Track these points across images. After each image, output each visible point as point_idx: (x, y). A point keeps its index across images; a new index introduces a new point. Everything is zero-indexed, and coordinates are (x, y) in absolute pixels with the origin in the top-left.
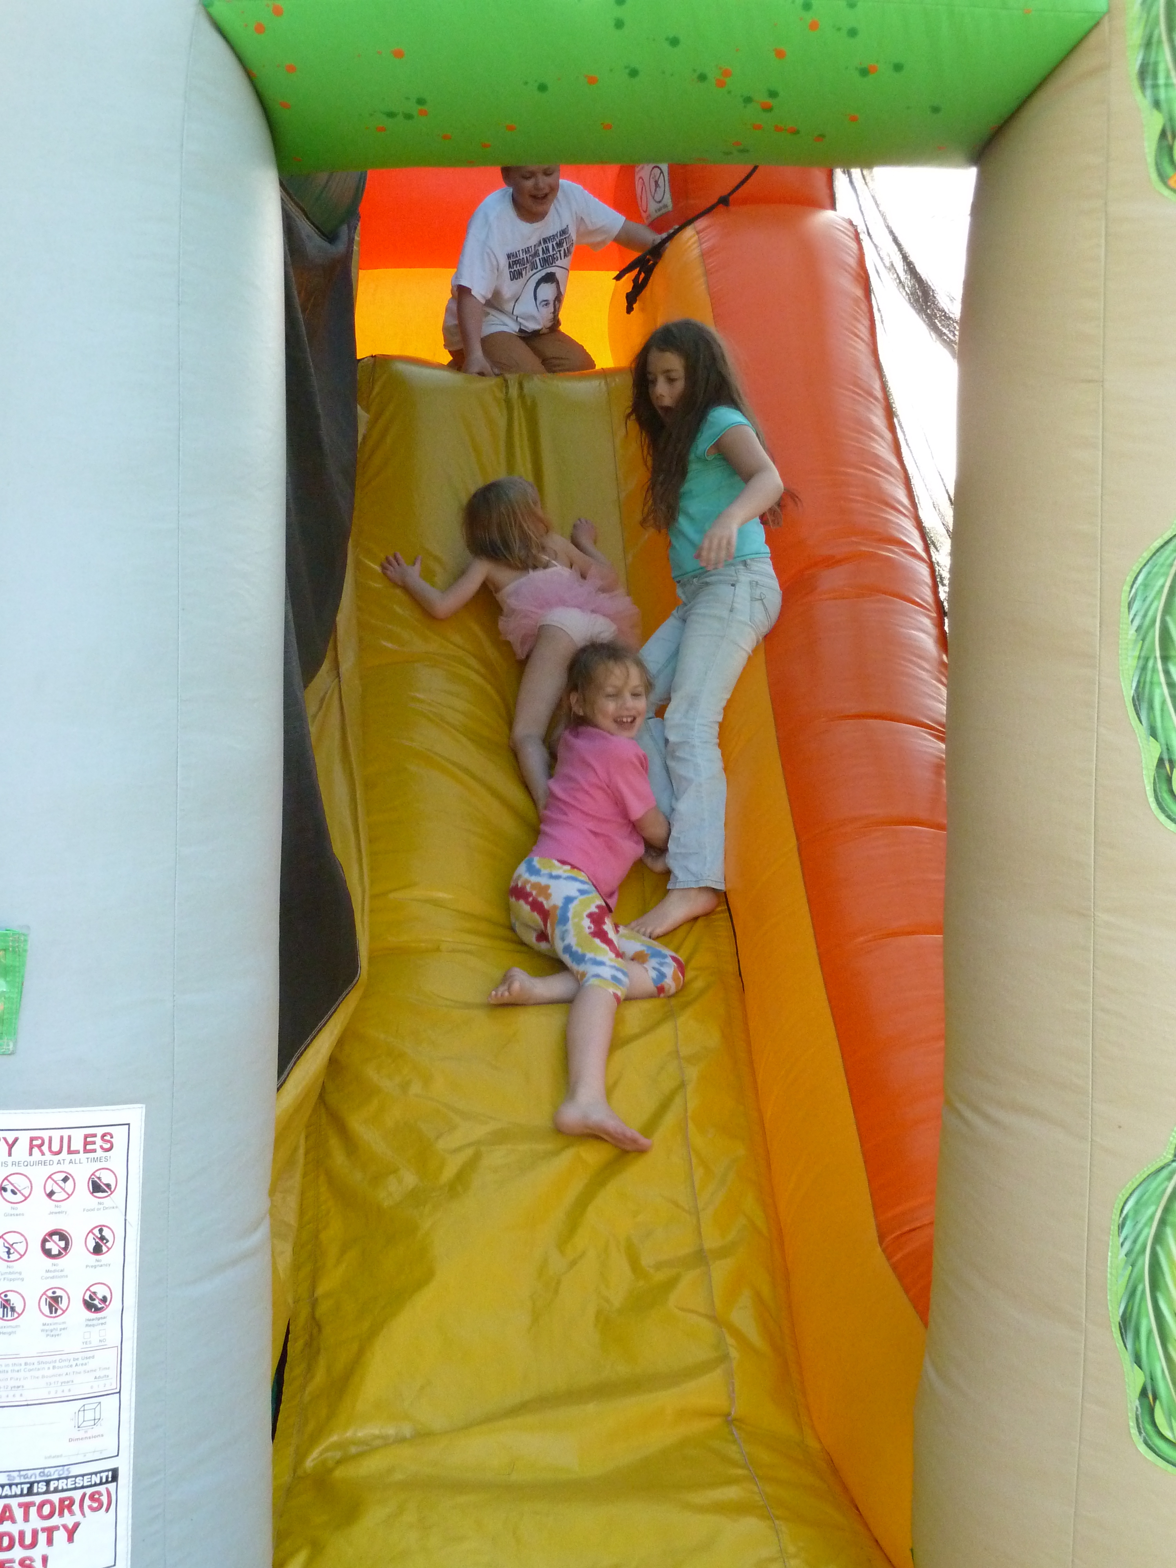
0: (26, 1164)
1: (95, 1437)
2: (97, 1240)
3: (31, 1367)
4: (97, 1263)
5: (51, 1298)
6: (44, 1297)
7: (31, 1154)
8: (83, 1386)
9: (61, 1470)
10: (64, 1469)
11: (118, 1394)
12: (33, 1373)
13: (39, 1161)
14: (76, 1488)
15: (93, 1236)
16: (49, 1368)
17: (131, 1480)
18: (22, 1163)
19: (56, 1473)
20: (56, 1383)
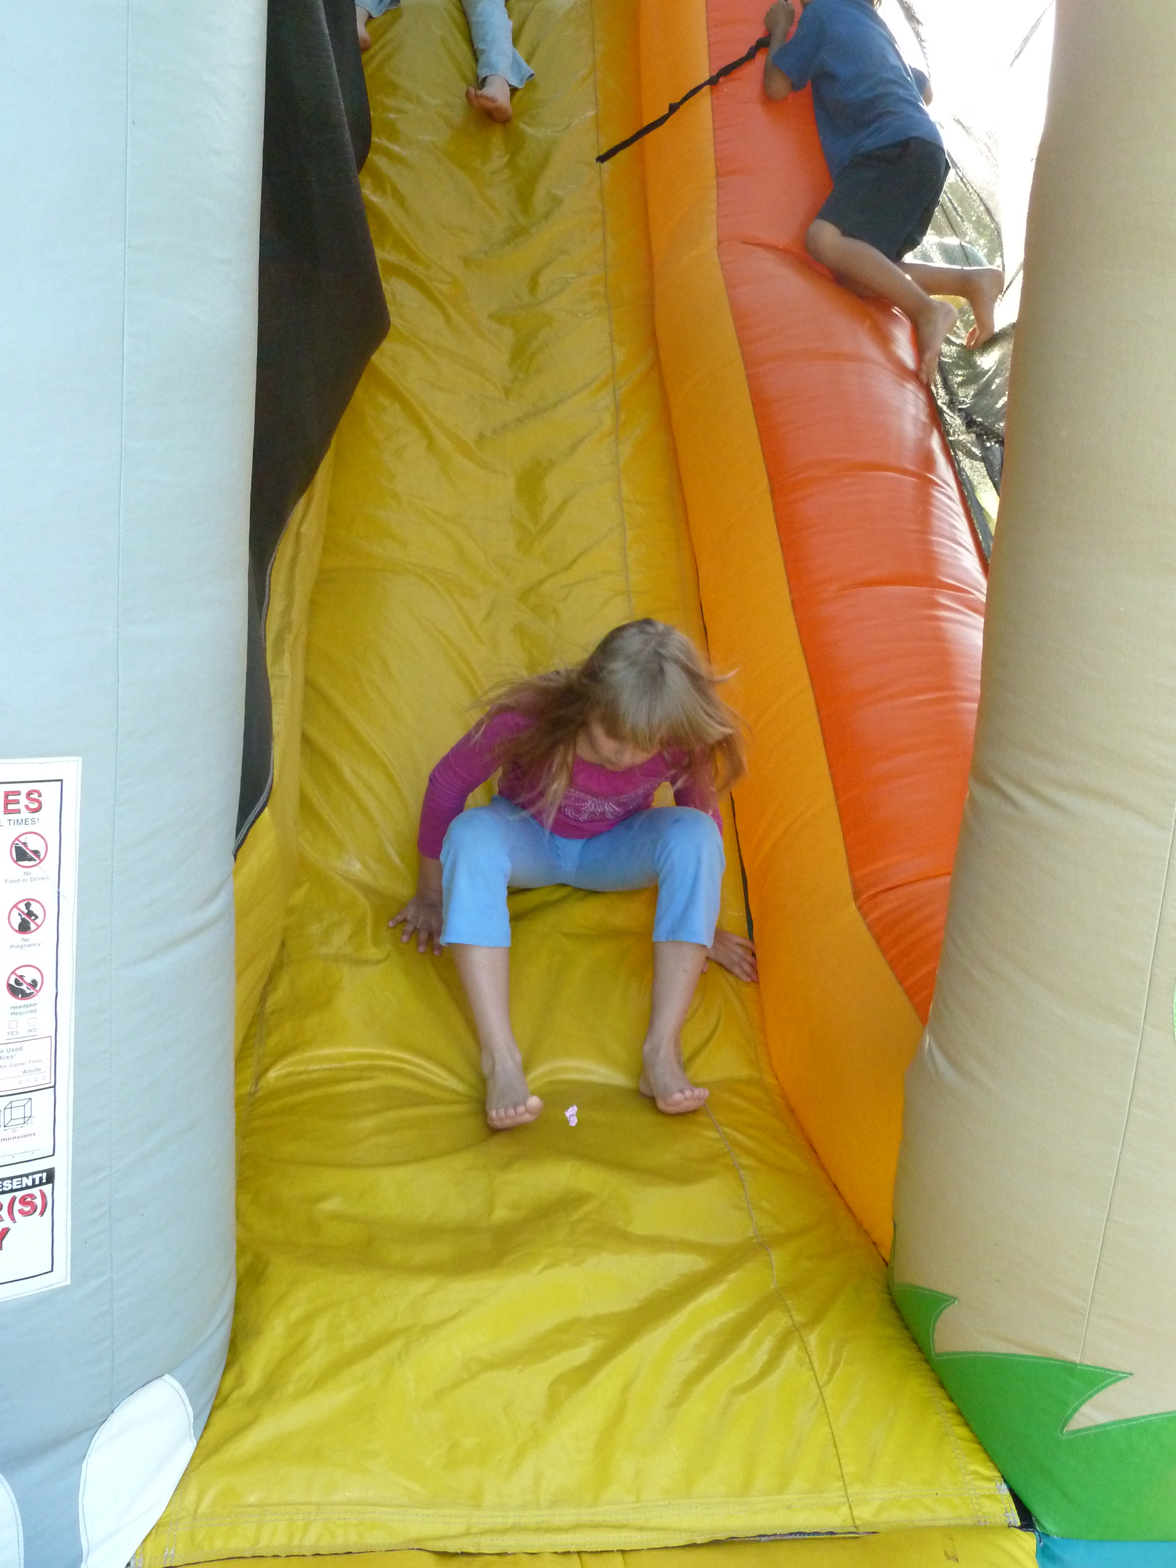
1: (25, 1136)
2: (23, 916)
4: (24, 943)
8: (10, 1080)
11: (53, 1089)
15: (18, 911)
17: (69, 1181)
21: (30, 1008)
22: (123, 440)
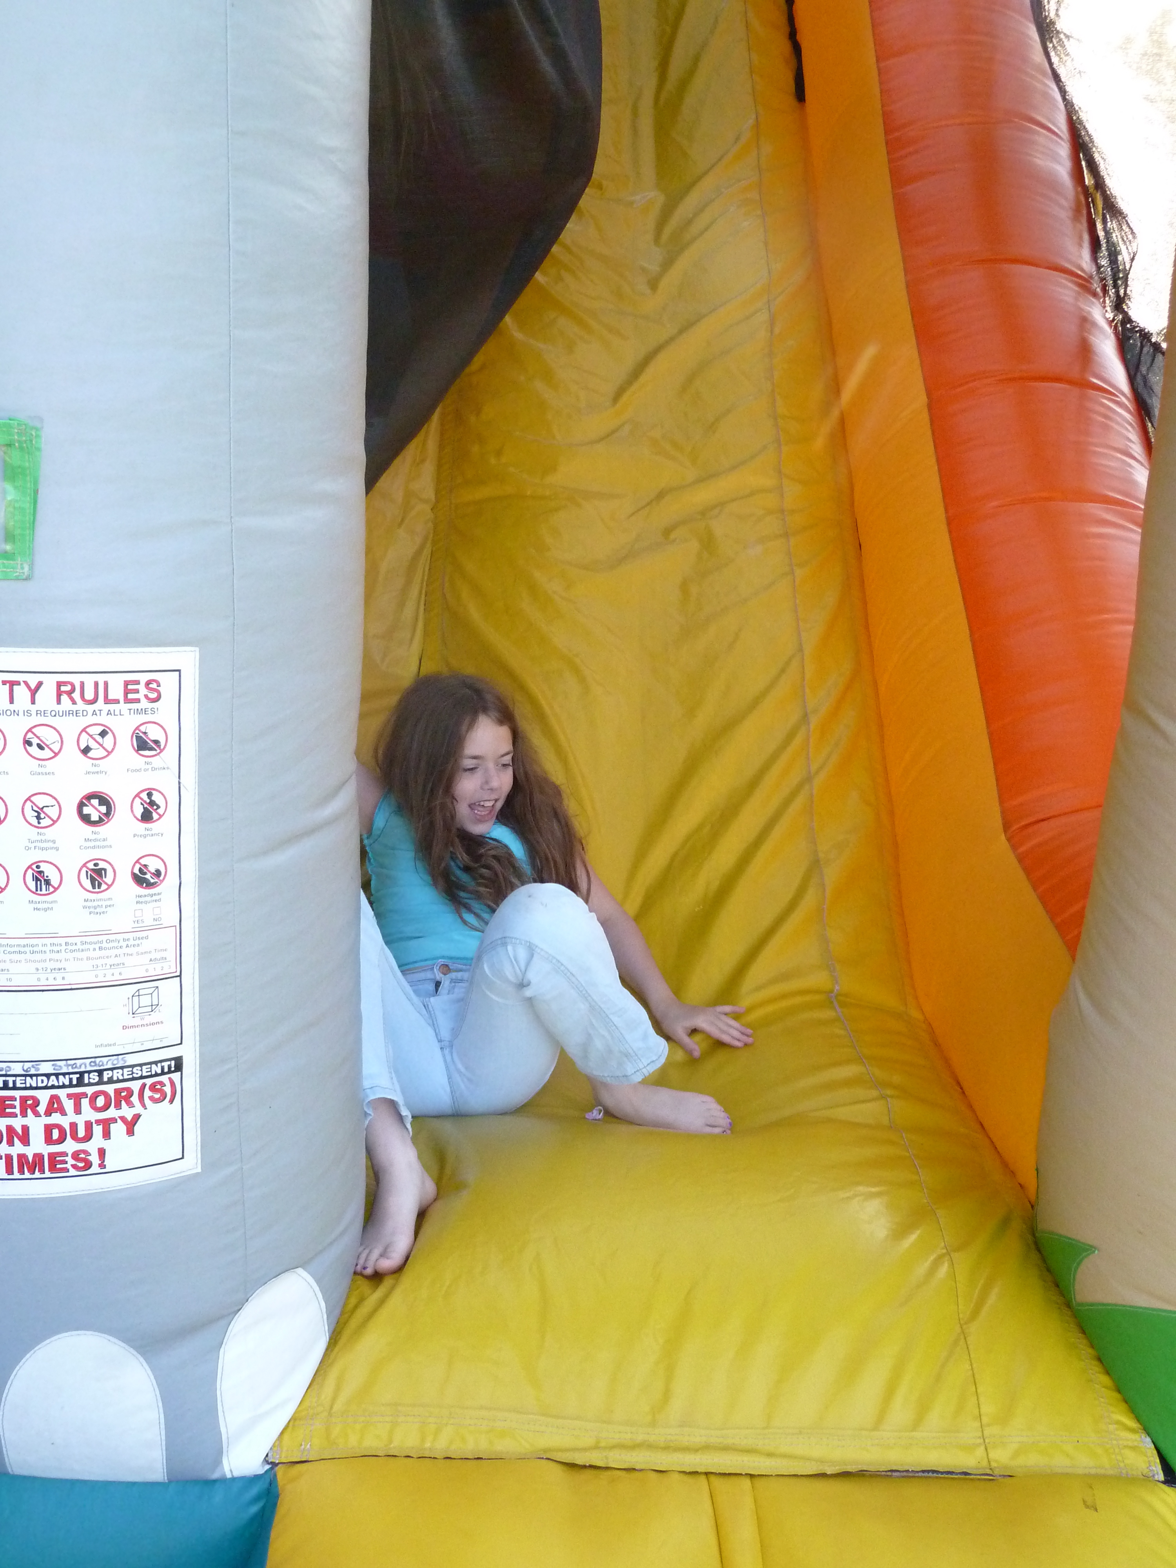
0: (53, 713)
1: (153, 1024)
2: (146, 806)
3: (74, 947)
4: (147, 833)
5: (92, 870)
6: (84, 869)
7: (59, 702)
8: (136, 968)
9: (115, 1059)
10: (118, 1059)
11: (179, 978)
12: (75, 954)
13: (69, 711)
14: (134, 1079)
15: (140, 801)
16: (95, 949)
17: (198, 1070)
18: (49, 712)
19: (110, 1063)
20: (104, 966)
21: (154, 898)
22: (231, 329)
